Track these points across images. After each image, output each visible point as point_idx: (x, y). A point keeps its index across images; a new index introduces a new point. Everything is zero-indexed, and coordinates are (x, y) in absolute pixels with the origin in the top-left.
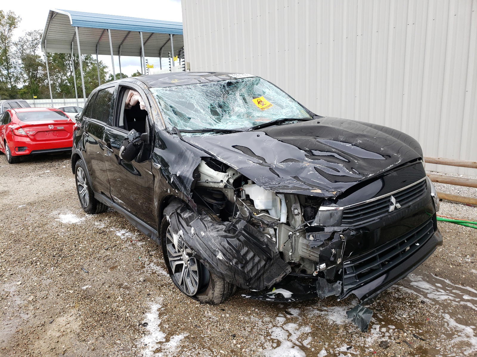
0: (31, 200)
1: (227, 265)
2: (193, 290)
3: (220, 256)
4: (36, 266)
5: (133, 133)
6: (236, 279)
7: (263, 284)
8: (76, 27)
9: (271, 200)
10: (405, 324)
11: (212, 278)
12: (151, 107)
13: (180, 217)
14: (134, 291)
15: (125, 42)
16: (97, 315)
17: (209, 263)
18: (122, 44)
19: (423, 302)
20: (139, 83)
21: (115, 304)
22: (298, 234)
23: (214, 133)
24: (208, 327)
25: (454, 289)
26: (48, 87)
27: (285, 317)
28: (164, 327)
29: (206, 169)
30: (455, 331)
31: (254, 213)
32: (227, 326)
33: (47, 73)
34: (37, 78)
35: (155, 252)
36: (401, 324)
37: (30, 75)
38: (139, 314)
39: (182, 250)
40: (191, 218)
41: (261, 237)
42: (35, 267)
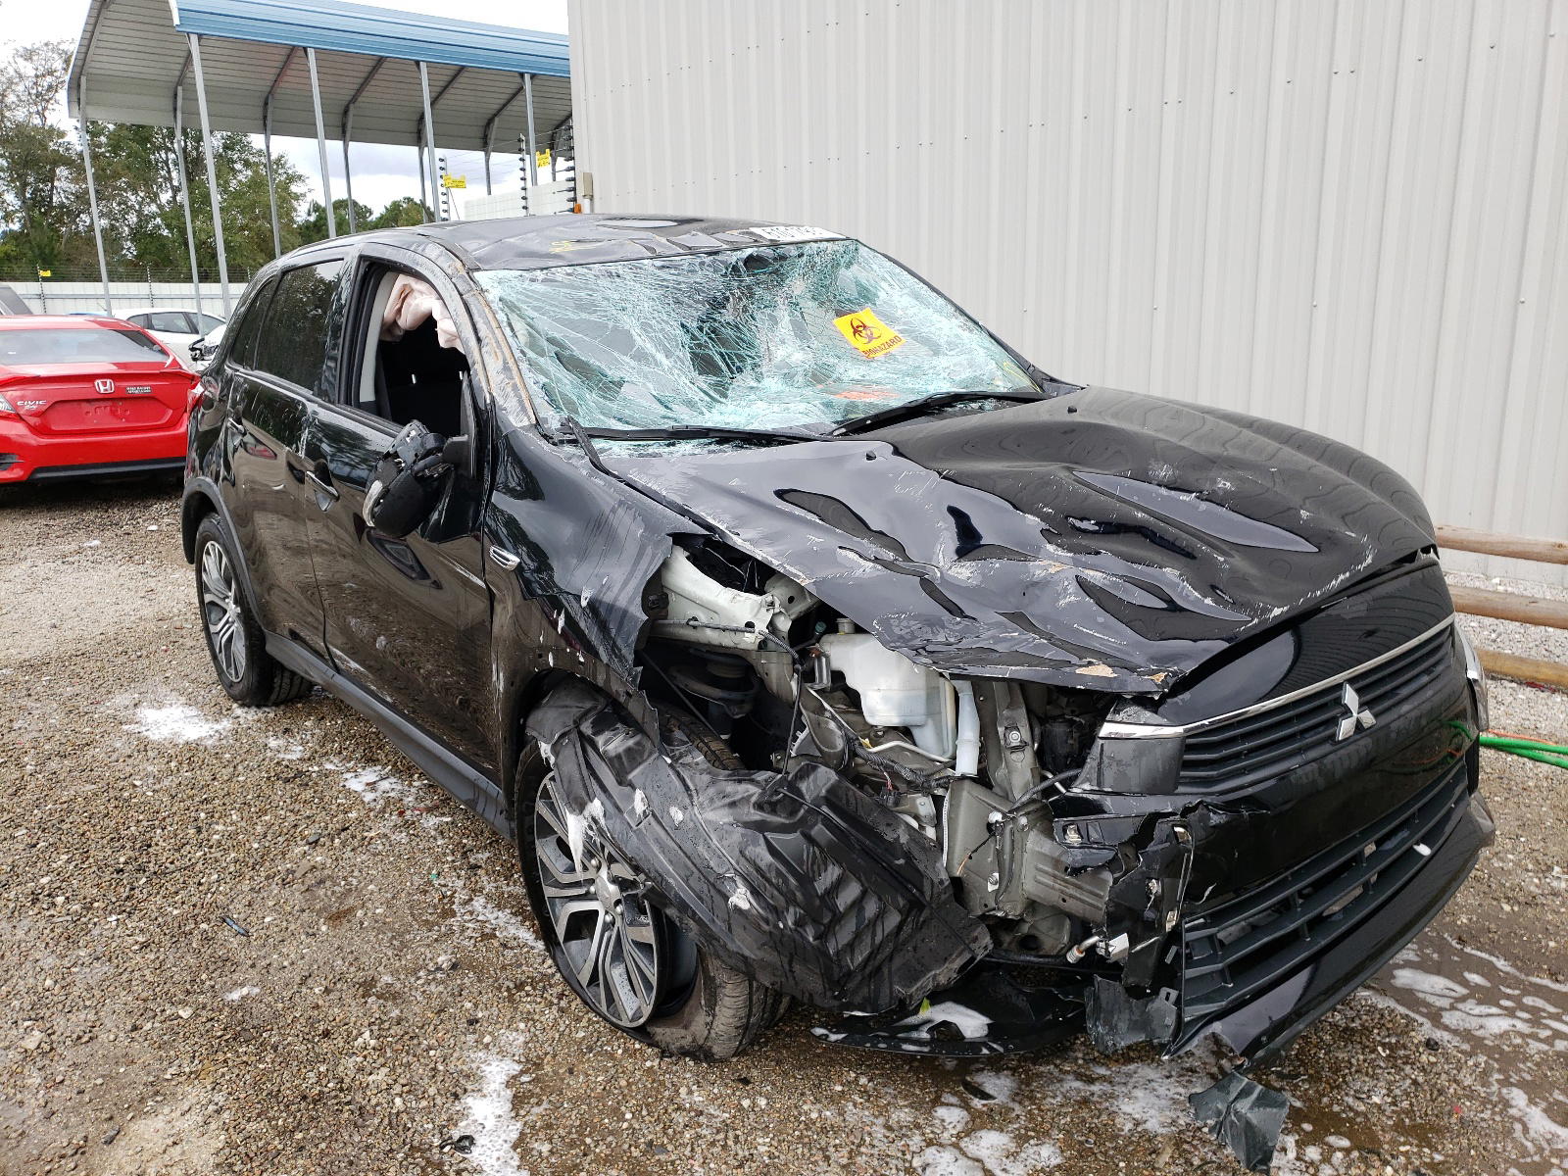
0: (31, 650)
1: (766, 927)
2: (635, 1009)
3: (741, 898)
4: (52, 912)
5: (413, 433)
6: (794, 978)
7: (888, 991)
8: (192, 36)
9: (923, 693)
10: (1383, 1130)
11: (706, 971)
12: (479, 340)
13: (589, 749)
14: (416, 1009)
15: (364, 94)
16: (282, 1108)
17: (699, 922)
18: (354, 99)
19: (1431, 1045)
20: (433, 251)
21: (351, 1063)
22: (1023, 821)
23: (710, 444)
24: (692, 1150)
25: (1526, 992)
26: (90, 241)
27: (966, 1106)
28: (535, 1153)
29: (689, 580)
30: (1551, 1151)
31: (862, 740)
32: (763, 1145)
33: (86, 191)
34: (51, 207)
35: (487, 855)
36: (1370, 1128)
37: (28, 196)
38: (439, 1101)
39: (594, 862)
40: (633, 756)
41: (888, 825)
42: (48, 914)
